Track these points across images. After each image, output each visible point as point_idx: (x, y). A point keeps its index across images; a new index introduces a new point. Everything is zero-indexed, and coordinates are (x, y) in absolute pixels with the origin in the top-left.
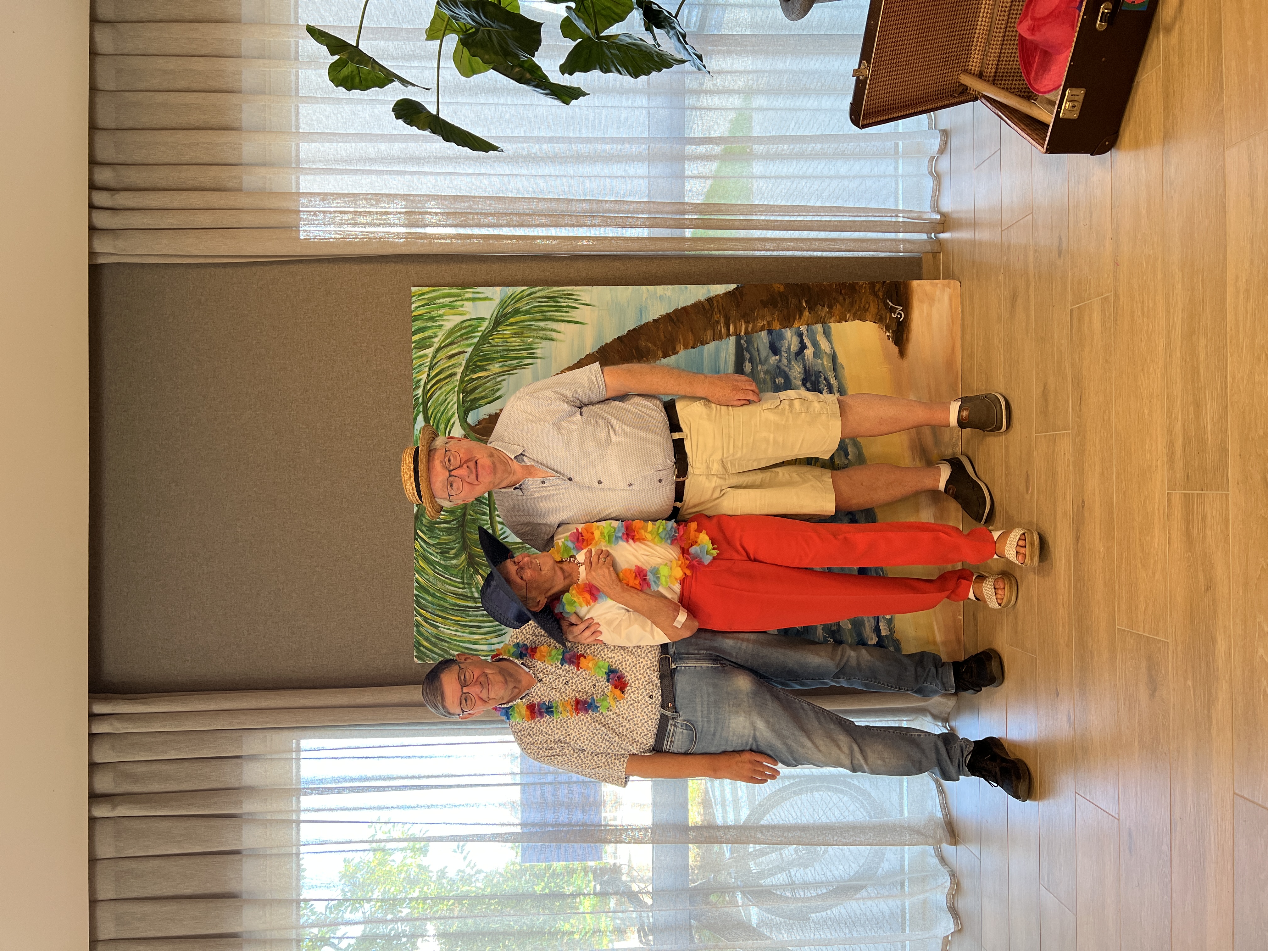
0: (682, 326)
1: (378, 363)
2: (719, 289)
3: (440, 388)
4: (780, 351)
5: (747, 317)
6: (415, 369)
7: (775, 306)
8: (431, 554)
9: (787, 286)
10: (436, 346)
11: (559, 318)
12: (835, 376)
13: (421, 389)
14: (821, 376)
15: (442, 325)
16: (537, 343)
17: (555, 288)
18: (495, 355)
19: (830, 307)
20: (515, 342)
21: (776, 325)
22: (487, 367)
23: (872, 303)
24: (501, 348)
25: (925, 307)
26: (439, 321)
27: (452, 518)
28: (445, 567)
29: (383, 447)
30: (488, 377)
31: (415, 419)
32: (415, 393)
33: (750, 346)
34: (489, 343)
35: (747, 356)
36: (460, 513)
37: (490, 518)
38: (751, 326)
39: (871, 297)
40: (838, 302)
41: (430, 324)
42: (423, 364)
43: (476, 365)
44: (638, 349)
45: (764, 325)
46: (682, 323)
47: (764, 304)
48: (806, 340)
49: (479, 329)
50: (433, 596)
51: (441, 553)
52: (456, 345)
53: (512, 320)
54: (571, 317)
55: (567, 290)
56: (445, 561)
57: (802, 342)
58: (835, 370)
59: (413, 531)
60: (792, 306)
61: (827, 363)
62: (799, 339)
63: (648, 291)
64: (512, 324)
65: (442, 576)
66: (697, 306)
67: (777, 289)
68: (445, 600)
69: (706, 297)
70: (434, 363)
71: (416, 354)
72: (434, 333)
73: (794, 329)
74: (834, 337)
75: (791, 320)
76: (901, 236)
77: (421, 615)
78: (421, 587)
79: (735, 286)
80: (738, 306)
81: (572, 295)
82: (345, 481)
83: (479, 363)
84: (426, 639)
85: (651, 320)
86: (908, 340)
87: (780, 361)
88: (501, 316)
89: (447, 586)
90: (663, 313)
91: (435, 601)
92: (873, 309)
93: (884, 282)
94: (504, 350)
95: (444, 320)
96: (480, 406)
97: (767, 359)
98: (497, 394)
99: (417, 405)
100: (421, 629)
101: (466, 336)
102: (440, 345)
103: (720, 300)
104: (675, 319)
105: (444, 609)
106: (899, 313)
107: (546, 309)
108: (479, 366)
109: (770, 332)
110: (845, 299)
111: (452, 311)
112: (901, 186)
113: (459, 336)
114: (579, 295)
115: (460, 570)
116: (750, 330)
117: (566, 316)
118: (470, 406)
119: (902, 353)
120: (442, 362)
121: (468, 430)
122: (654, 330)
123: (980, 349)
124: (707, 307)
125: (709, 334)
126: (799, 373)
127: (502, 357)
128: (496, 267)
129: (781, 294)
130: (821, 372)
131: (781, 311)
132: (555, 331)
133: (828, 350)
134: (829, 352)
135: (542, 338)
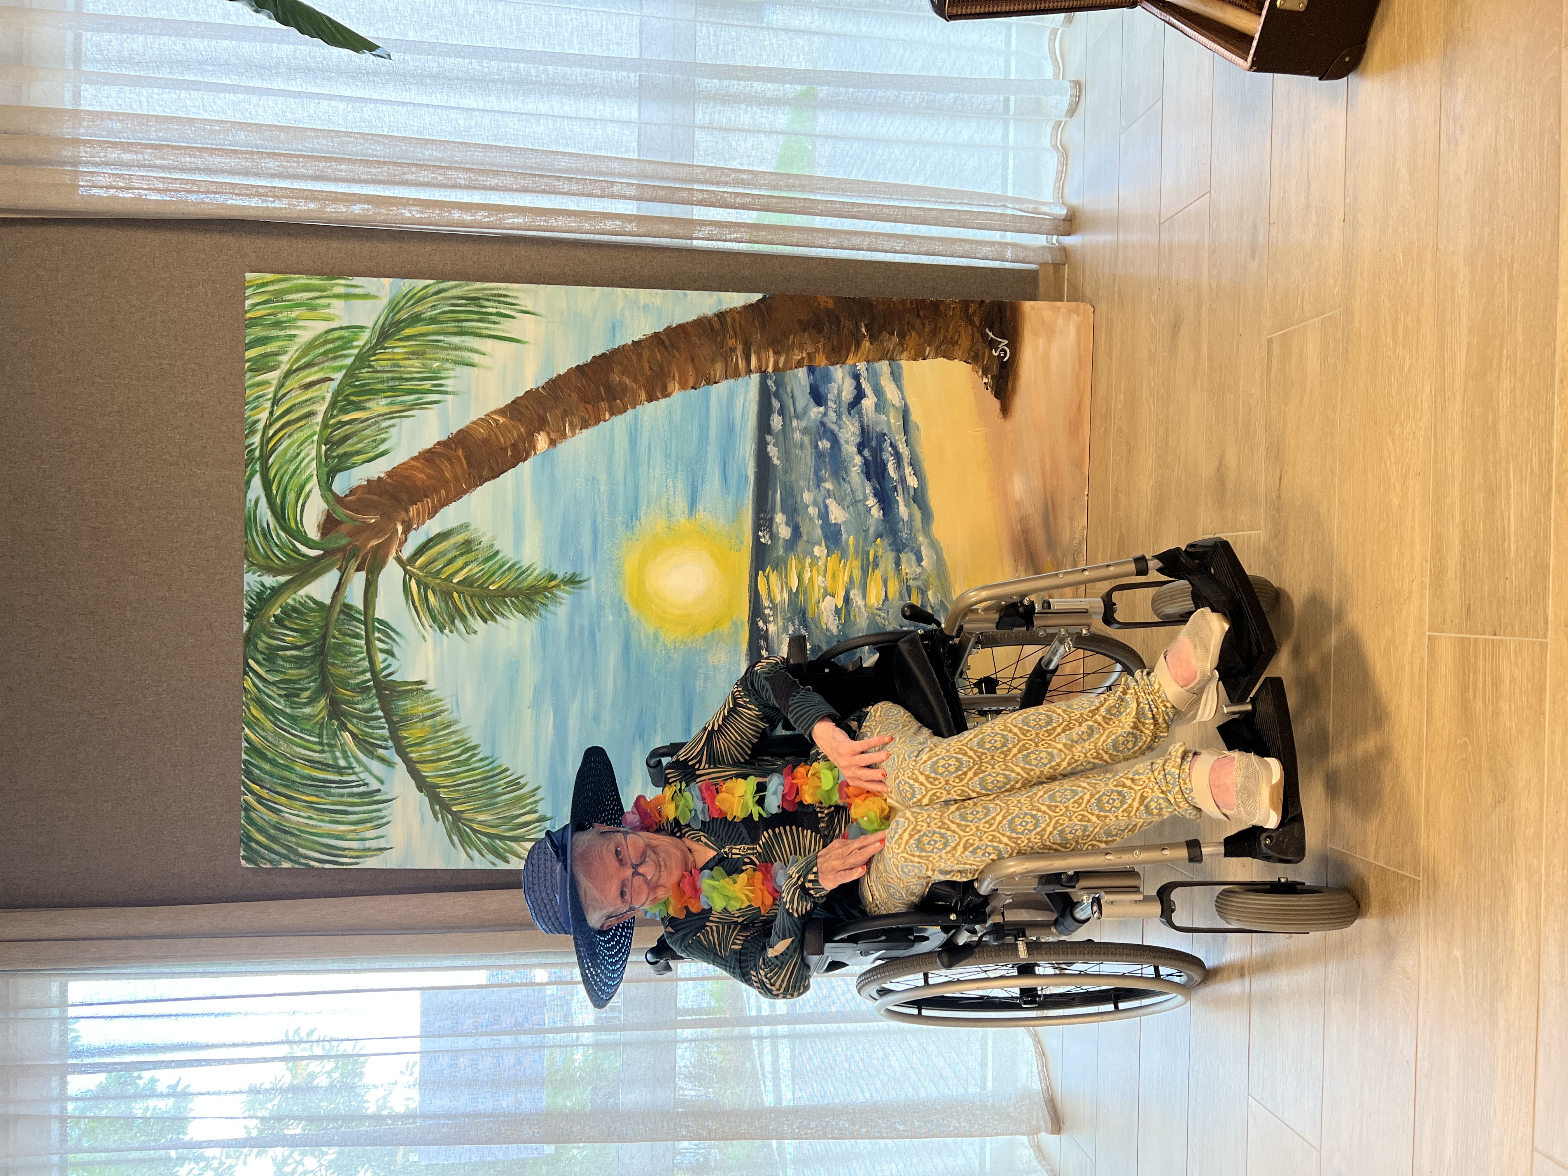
0: (677, 354)
1: (189, 392)
2: (736, 300)
3: (290, 436)
4: (827, 398)
5: (778, 344)
6: (249, 403)
7: (820, 331)
8: (270, 697)
9: (838, 300)
10: (285, 368)
11: (484, 331)
12: (906, 441)
13: (259, 435)
14: (885, 440)
15: (295, 336)
16: (448, 369)
17: (478, 285)
18: (380, 386)
19: (902, 336)
20: (412, 366)
21: (821, 361)
22: (367, 405)
23: (963, 332)
24: (390, 375)
25: (1041, 343)
26: (290, 328)
27: (304, 642)
28: (293, 719)
29: (195, 525)
30: (368, 419)
31: (248, 483)
32: (248, 441)
33: (781, 390)
34: (370, 366)
35: (776, 404)
36: (318, 633)
37: (368, 643)
38: (782, 359)
39: (963, 324)
40: (913, 328)
41: (275, 333)
42: (264, 395)
43: (348, 400)
44: (608, 387)
45: (803, 358)
46: (678, 349)
47: (804, 326)
48: (865, 385)
49: (355, 344)
50: (273, 763)
51: (286, 695)
52: (316, 368)
53: (408, 332)
54: (503, 331)
55: (497, 289)
56: (292, 708)
57: (858, 387)
58: (906, 432)
59: (241, 659)
60: (845, 331)
61: (895, 420)
62: (854, 383)
63: (626, 296)
64: (408, 338)
65: (288, 732)
66: (701, 324)
67: (823, 304)
68: (291, 770)
69: (715, 310)
70: (280, 394)
71: (251, 379)
72: (281, 347)
73: (847, 367)
74: (906, 381)
75: (843, 352)
76: (1010, 237)
77: (252, 793)
78: (253, 749)
79: (759, 296)
80: (763, 327)
81: (506, 296)
82: (131, 578)
83: (352, 398)
84: (261, 830)
85: (629, 342)
86: (1014, 390)
87: (825, 414)
88: (391, 325)
89: (295, 748)
90: (649, 332)
91: (276, 771)
92: (965, 342)
93: (982, 302)
94: (393, 379)
95: (298, 328)
96: (354, 465)
97: (805, 411)
98: (382, 448)
99: (251, 460)
100: (253, 815)
101: (333, 354)
102: (291, 366)
103: (737, 316)
104: (667, 342)
105: (290, 784)
106: (1003, 350)
107: (463, 316)
108: (353, 403)
109: (811, 370)
110: (924, 325)
111: (311, 314)
112: (1011, 163)
113: (321, 354)
114: (516, 297)
115: (317, 723)
116: (781, 365)
117: (494, 329)
118: (338, 464)
119: (1005, 410)
120: (293, 393)
121: (332, 502)
122: (634, 358)
123: (1119, 406)
124: (717, 326)
125: (719, 367)
126: (854, 434)
127: (391, 389)
128: (386, 248)
129: (828, 312)
130: (885, 434)
131: (829, 338)
132: (476, 351)
133: (897, 402)
134: (898, 404)
135: (455, 362)
